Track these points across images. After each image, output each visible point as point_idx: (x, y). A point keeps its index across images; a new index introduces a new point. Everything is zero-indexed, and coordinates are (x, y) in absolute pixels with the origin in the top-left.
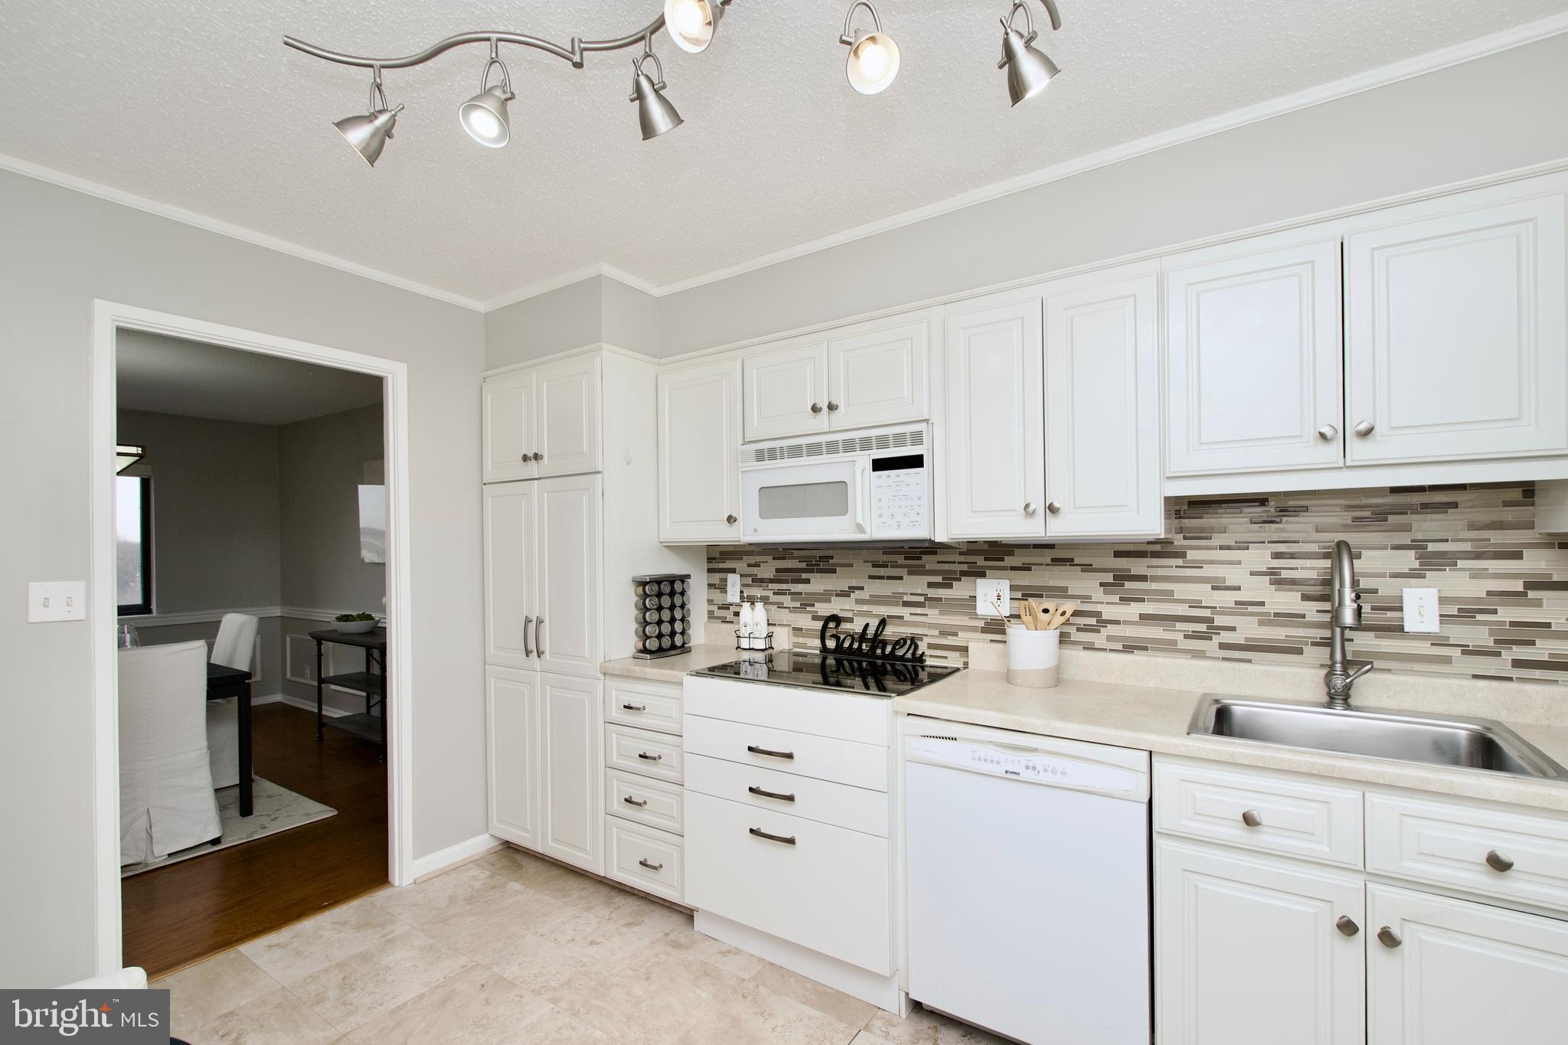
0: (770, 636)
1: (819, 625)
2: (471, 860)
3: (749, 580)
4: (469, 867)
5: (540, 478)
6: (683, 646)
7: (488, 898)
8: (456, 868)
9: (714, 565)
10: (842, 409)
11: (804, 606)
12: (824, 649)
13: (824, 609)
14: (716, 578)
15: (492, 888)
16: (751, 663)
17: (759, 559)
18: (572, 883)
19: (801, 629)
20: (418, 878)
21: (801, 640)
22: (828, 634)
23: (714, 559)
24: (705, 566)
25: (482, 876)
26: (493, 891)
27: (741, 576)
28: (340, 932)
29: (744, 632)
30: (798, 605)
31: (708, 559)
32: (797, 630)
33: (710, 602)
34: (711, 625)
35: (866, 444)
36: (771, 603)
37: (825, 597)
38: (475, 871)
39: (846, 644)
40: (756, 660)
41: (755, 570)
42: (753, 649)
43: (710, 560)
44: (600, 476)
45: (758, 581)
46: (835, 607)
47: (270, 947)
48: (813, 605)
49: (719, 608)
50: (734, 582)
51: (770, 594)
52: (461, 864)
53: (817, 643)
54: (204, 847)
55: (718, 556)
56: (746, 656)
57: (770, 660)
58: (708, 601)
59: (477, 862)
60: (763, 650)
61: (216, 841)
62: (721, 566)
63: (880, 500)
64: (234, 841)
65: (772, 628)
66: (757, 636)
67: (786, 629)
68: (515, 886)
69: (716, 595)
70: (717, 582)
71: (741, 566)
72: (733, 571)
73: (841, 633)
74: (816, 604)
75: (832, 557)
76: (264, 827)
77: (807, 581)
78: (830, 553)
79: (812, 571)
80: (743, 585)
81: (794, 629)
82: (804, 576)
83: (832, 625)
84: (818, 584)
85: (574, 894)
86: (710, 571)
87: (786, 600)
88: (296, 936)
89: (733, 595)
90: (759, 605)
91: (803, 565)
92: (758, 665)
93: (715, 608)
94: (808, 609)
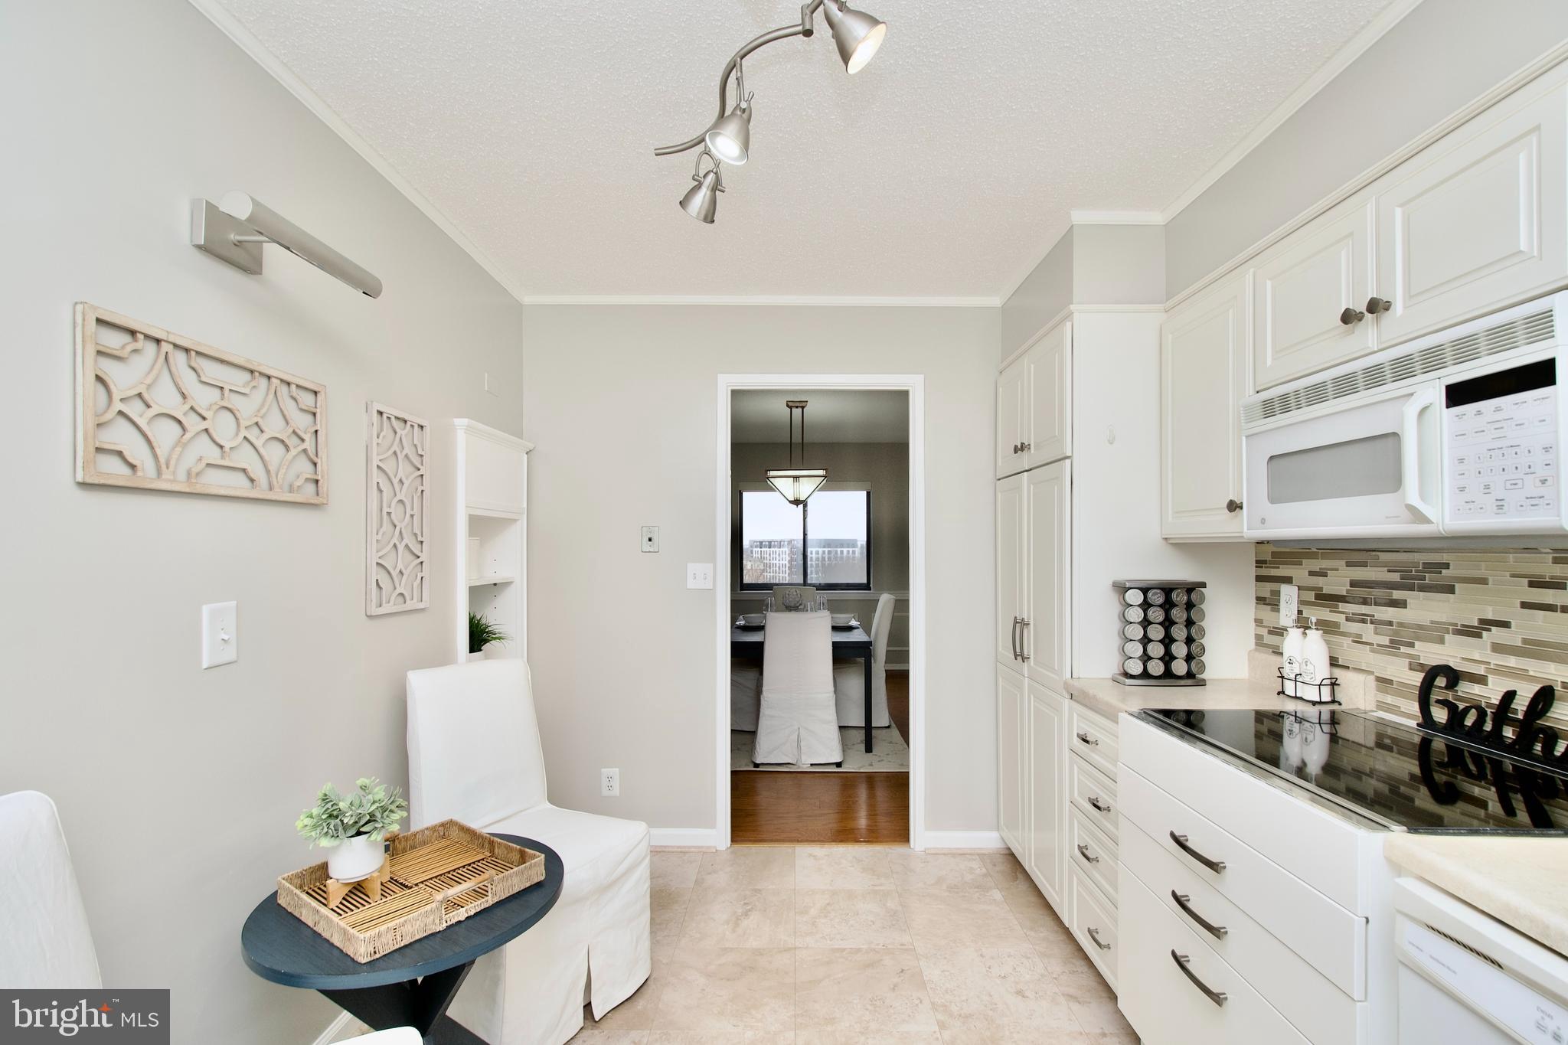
0: (1334, 684)
1: (1417, 678)
2: (979, 852)
3: (1310, 596)
4: (974, 857)
5: (1031, 470)
6: (1190, 675)
7: (967, 894)
8: (963, 854)
9: (1264, 572)
10: (1398, 308)
11: (1395, 644)
12: (1427, 720)
13: (1434, 654)
14: (1267, 588)
15: (978, 887)
16: (1299, 719)
17: (1324, 564)
18: (1048, 921)
19: (1390, 682)
20: (928, 849)
21: (1389, 699)
22: (1434, 697)
23: (1265, 562)
24: (1252, 571)
25: (978, 871)
26: (976, 890)
27: (1300, 588)
28: (853, 866)
29: (1288, 672)
30: (1386, 641)
31: (1257, 562)
32: (1384, 682)
33: (1259, 622)
34: (1257, 654)
35: (1432, 360)
36: (1343, 634)
37: (1436, 633)
38: (976, 865)
39: (1469, 721)
40: (1306, 716)
41: (1319, 581)
42: (1301, 698)
43: (1260, 563)
44: (1068, 462)
45: (1325, 599)
46: (1452, 653)
47: (810, 855)
48: (1412, 645)
49: (1270, 632)
50: (1289, 595)
51: (1340, 618)
52: (969, 852)
53: (1415, 708)
54: (828, 766)
55: (1269, 558)
56: (1290, 706)
57: (1334, 720)
58: (1256, 620)
59: (982, 856)
60: (1314, 703)
61: (839, 765)
62: (1274, 572)
63: (1461, 461)
64: (850, 768)
65: (1338, 673)
66: (1307, 680)
67: (1361, 677)
68: (997, 895)
69: (1266, 613)
70: (1267, 595)
71: (1300, 573)
72: (1288, 580)
73: (1462, 699)
74: (1417, 643)
75: (1447, 566)
76: (871, 765)
77: (1401, 604)
78: (1444, 558)
79: (1411, 588)
80: (1301, 602)
81: (1380, 680)
82: (1397, 595)
83: (1441, 681)
84: (1422, 608)
85: (1041, 932)
86: (1259, 579)
87: (1368, 632)
88: (828, 856)
89: (1287, 614)
90: (1314, 635)
91: (1395, 577)
92: (1307, 725)
93: (1264, 632)
94: (1403, 649)
